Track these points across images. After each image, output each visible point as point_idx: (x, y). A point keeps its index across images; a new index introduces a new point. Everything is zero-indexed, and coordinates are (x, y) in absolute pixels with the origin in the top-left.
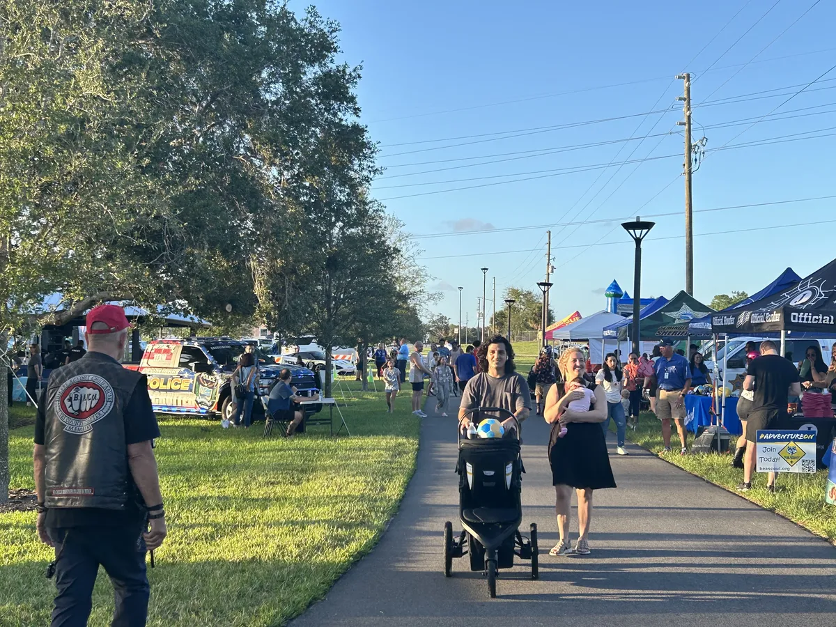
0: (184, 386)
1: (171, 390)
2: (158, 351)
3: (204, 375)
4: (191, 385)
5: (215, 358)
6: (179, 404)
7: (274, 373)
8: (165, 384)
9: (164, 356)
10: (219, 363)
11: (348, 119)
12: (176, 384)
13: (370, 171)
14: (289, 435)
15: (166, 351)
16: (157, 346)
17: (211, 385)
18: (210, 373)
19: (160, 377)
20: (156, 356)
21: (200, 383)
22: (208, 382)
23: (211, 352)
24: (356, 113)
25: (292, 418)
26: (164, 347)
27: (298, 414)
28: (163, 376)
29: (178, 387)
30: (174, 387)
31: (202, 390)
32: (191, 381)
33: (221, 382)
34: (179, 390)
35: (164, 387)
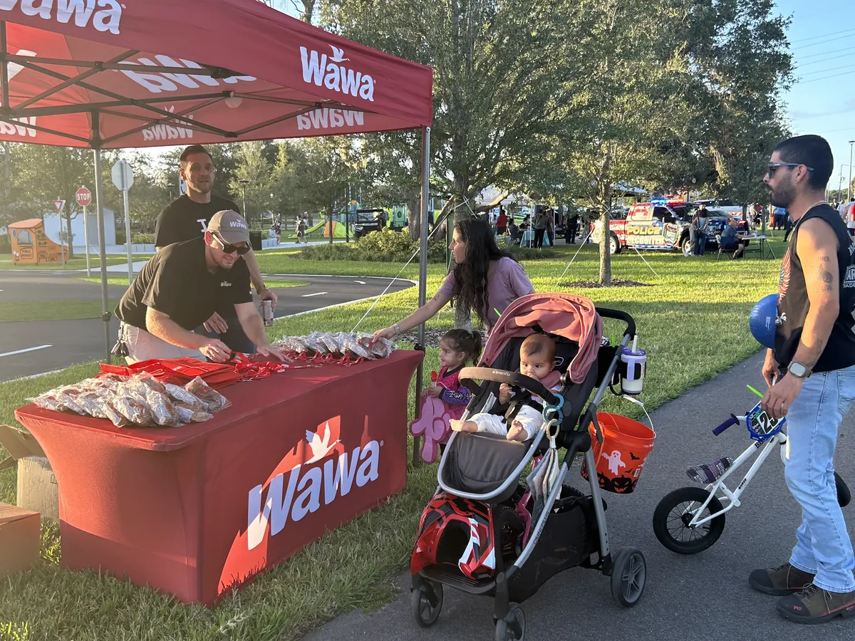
0: (657, 232)
1: (647, 234)
2: (638, 211)
3: (670, 224)
4: (661, 231)
5: (677, 214)
6: (653, 243)
7: (717, 221)
8: (644, 230)
9: (643, 213)
10: (680, 217)
11: (782, 50)
12: (651, 230)
13: (790, 82)
14: (734, 259)
15: (643, 211)
16: (637, 208)
17: (675, 230)
18: (674, 223)
19: (640, 226)
20: (637, 213)
21: (667, 229)
22: (672, 228)
23: (674, 210)
24: (787, 46)
25: (737, 248)
26: (642, 208)
27: (741, 246)
28: (642, 226)
29: (652, 233)
30: (649, 233)
31: (669, 234)
32: (661, 228)
33: (681, 230)
34: (653, 234)
35: (643, 233)
